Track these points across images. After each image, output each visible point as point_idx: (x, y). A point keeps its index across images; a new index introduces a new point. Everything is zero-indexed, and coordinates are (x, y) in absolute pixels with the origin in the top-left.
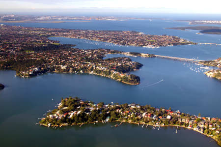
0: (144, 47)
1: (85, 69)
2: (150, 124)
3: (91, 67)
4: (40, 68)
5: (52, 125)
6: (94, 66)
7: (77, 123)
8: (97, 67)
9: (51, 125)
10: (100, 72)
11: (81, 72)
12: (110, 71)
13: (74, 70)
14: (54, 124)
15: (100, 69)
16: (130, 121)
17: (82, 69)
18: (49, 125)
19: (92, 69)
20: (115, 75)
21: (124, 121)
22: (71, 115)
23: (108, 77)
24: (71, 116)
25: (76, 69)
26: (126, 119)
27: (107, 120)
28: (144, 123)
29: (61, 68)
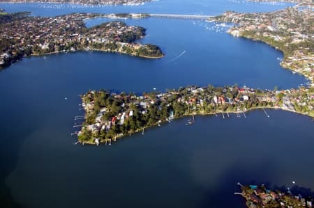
0: (125, 4)
1: (75, 44)
2: (228, 111)
3: (84, 41)
4: (10, 53)
5: (102, 141)
6: (88, 39)
7: (135, 129)
8: (94, 40)
9: (99, 141)
10: (101, 45)
11: (72, 49)
12: (114, 44)
13: (62, 48)
14: (104, 138)
15: (100, 42)
16: (202, 112)
17: (72, 45)
18: (97, 141)
19: (87, 44)
20: (124, 48)
21: (195, 113)
22: (122, 119)
23: (115, 52)
24: (122, 122)
25: (63, 46)
26: (197, 110)
27: (172, 116)
28: (221, 111)
29: (40, 48)
